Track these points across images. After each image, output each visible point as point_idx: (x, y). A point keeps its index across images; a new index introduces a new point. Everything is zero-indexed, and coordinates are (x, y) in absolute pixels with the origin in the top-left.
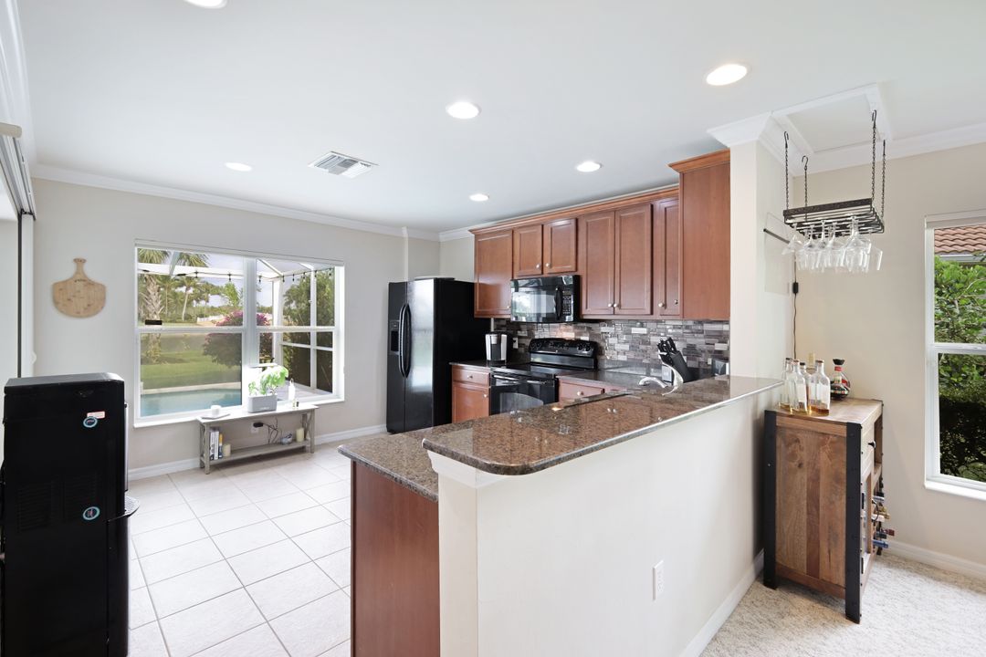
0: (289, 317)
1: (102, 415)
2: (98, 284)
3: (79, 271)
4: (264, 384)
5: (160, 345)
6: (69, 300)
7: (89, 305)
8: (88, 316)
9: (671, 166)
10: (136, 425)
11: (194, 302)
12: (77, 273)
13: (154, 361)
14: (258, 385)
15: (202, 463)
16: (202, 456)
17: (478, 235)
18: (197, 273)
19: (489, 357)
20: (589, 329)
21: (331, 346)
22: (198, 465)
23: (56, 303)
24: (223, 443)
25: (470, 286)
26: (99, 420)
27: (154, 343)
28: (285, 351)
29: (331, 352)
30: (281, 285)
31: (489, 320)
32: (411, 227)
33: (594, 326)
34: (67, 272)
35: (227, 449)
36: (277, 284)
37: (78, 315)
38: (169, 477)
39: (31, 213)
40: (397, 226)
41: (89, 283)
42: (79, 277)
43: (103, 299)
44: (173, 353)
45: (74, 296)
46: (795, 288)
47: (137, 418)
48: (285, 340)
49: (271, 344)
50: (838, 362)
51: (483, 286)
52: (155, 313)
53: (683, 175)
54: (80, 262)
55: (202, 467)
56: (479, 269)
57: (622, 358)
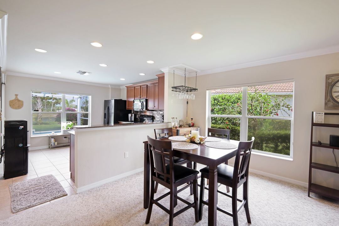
0: (83, 110)
1: (23, 127)
2: (21, 101)
3: (16, 97)
4: (67, 127)
5: (41, 119)
6: (14, 105)
7: (19, 106)
8: (19, 109)
9: (156, 75)
10: (31, 137)
11: (56, 105)
12: (16, 98)
13: (40, 124)
14: (65, 127)
15: (49, 147)
16: (49, 145)
17: (127, 87)
18: (52, 96)
19: (129, 120)
20: (152, 112)
21: (88, 118)
22: (48, 147)
23: (10, 105)
24: (55, 141)
25: (125, 101)
26: (22, 128)
27: (40, 118)
28: (81, 120)
29: (88, 119)
30: (80, 100)
31: (132, 110)
32: (111, 85)
33: (153, 112)
34: (13, 98)
35: (56, 143)
36: (79, 100)
37: (16, 108)
38: (40, 150)
39: (4, 84)
40: (107, 85)
41: (19, 101)
42: (16, 99)
43: (23, 105)
44: (47, 122)
45: (15, 104)
46: (187, 103)
47: (32, 134)
48: (81, 117)
49: (77, 118)
50: (192, 119)
51: (129, 101)
52: (40, 109)
53: (159, 78)
54: (16, 95)
55: (49, 148)
56: (128, 97)
57: (158, 119)
